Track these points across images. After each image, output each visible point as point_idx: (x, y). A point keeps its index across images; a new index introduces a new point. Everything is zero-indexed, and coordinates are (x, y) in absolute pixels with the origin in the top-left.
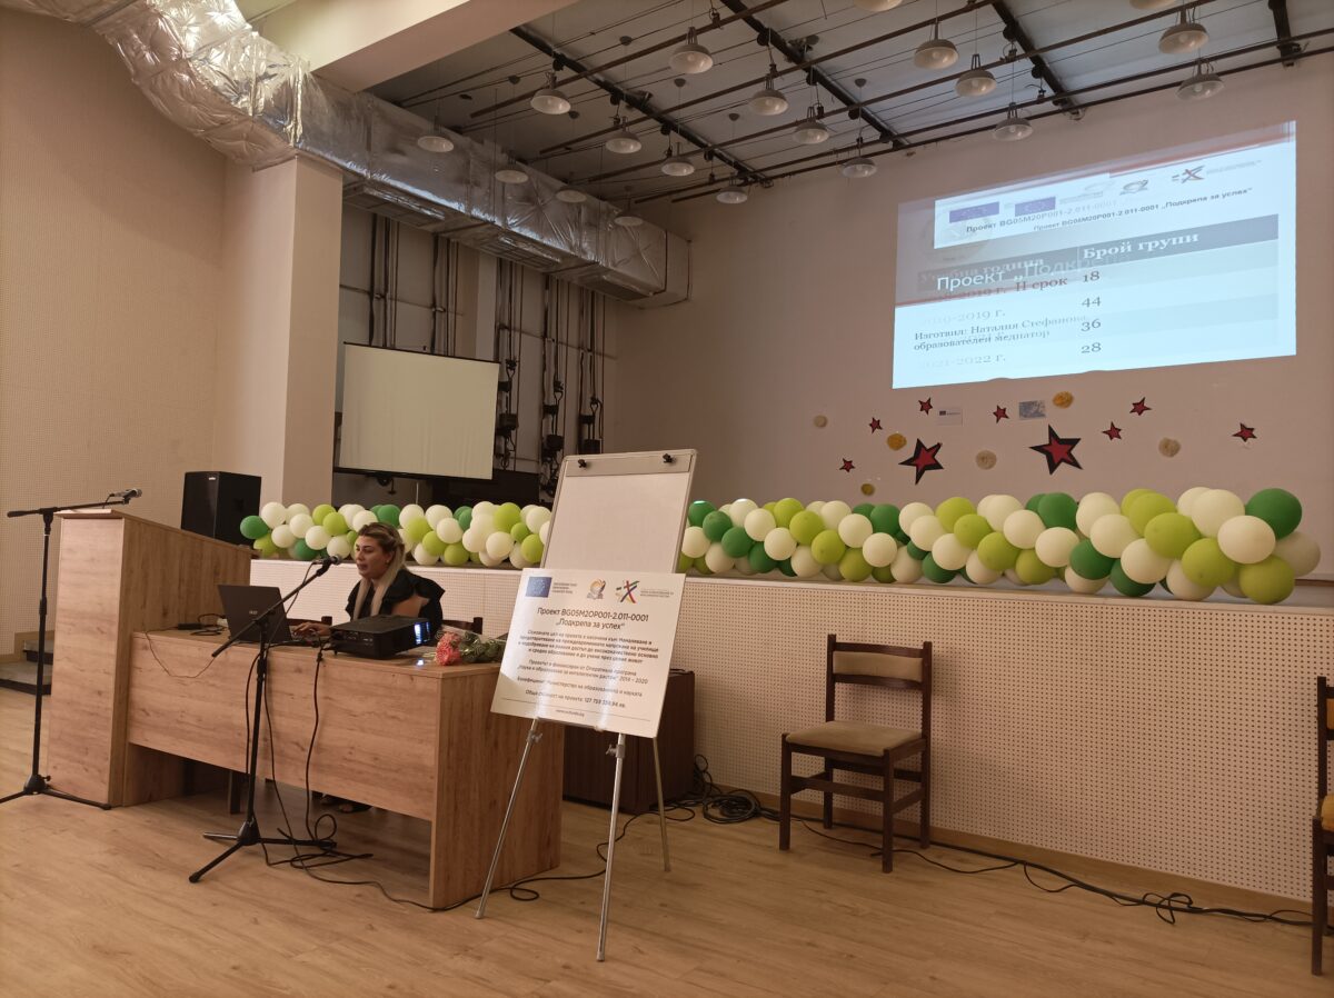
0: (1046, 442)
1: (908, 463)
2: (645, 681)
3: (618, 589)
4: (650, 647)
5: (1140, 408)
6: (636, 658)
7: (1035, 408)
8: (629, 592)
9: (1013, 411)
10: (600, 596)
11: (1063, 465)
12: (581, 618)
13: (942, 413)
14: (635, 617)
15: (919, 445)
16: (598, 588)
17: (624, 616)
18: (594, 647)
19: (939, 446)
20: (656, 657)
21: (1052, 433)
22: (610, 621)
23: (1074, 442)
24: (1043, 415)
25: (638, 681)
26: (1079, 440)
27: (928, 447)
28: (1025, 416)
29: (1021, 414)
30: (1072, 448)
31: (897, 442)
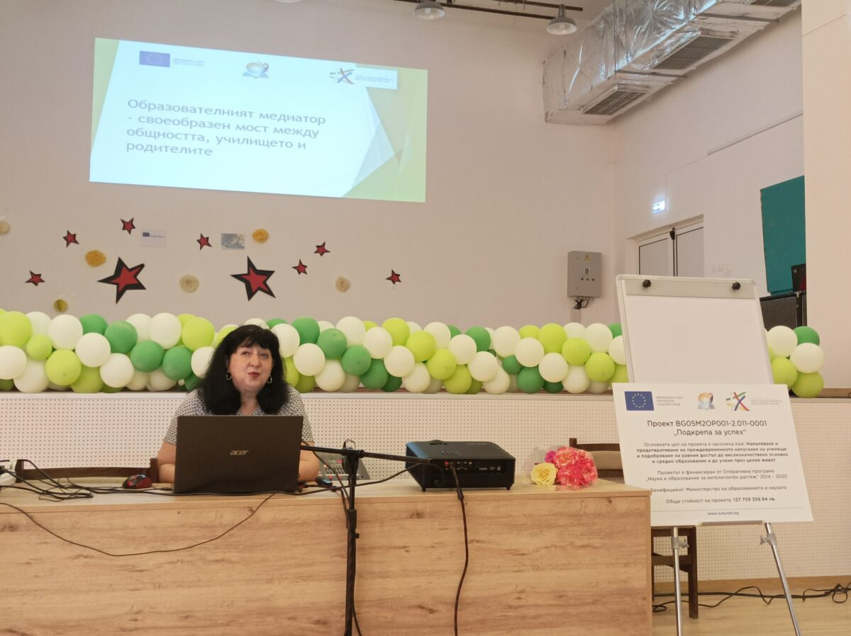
0: (245, 271)
1: (107, 281)
2: (785, 476)
3: (728, 399)
4: (777, 447)
5: (321, 250)
6: (768, 457)
7: (235, 241)
8: (740, 402)
9: (215, 240)
10: (712, 407)
11: (259, 293)
12: (699, 428)
13: (146, 235)
14: (754, 423)
15: (121, 264)
16: (707, 400)
17: (741, 423)
18: (724, 453)
19: (142, 266)
20: (787, 455)
21: (250, 264)
22: (730, 428)
23: (269, 274)
24: (242, 248)
25: (778, 476)
26: (272, 272)
27: (130, 267)
28: (227, 246)
29: (223, 244)
30: (267, 279)
31: (95, 259)
